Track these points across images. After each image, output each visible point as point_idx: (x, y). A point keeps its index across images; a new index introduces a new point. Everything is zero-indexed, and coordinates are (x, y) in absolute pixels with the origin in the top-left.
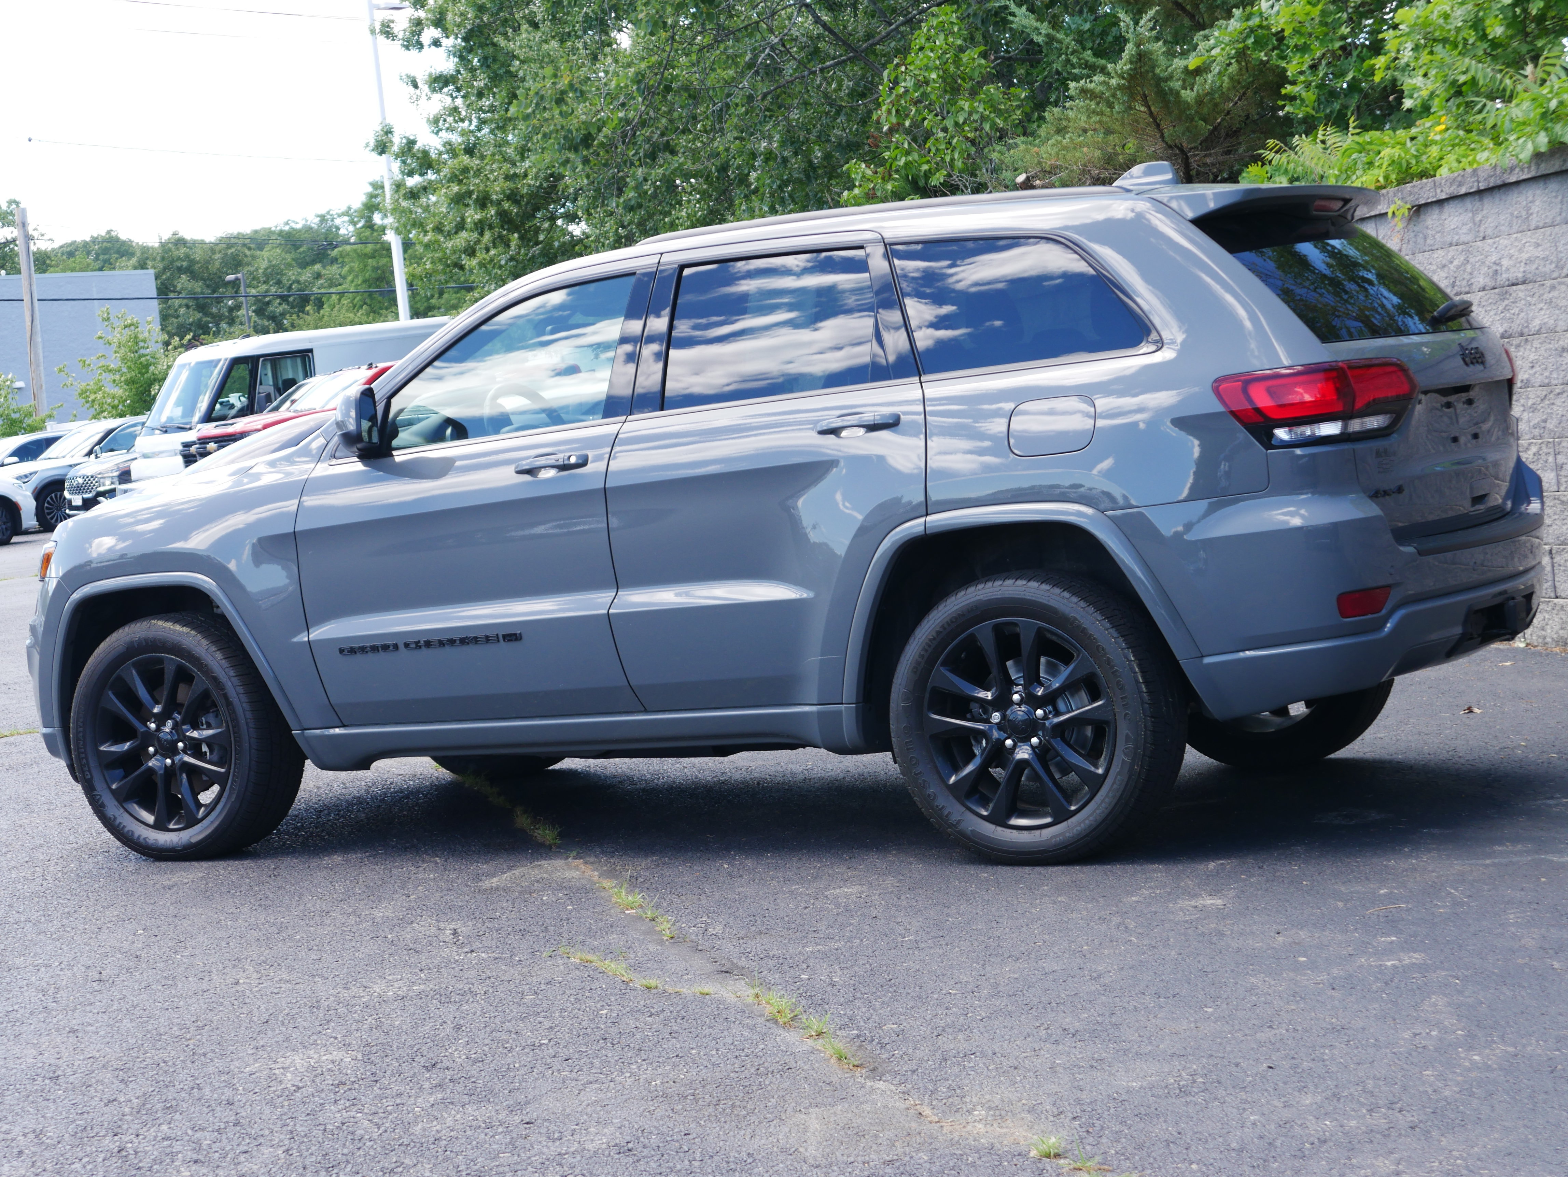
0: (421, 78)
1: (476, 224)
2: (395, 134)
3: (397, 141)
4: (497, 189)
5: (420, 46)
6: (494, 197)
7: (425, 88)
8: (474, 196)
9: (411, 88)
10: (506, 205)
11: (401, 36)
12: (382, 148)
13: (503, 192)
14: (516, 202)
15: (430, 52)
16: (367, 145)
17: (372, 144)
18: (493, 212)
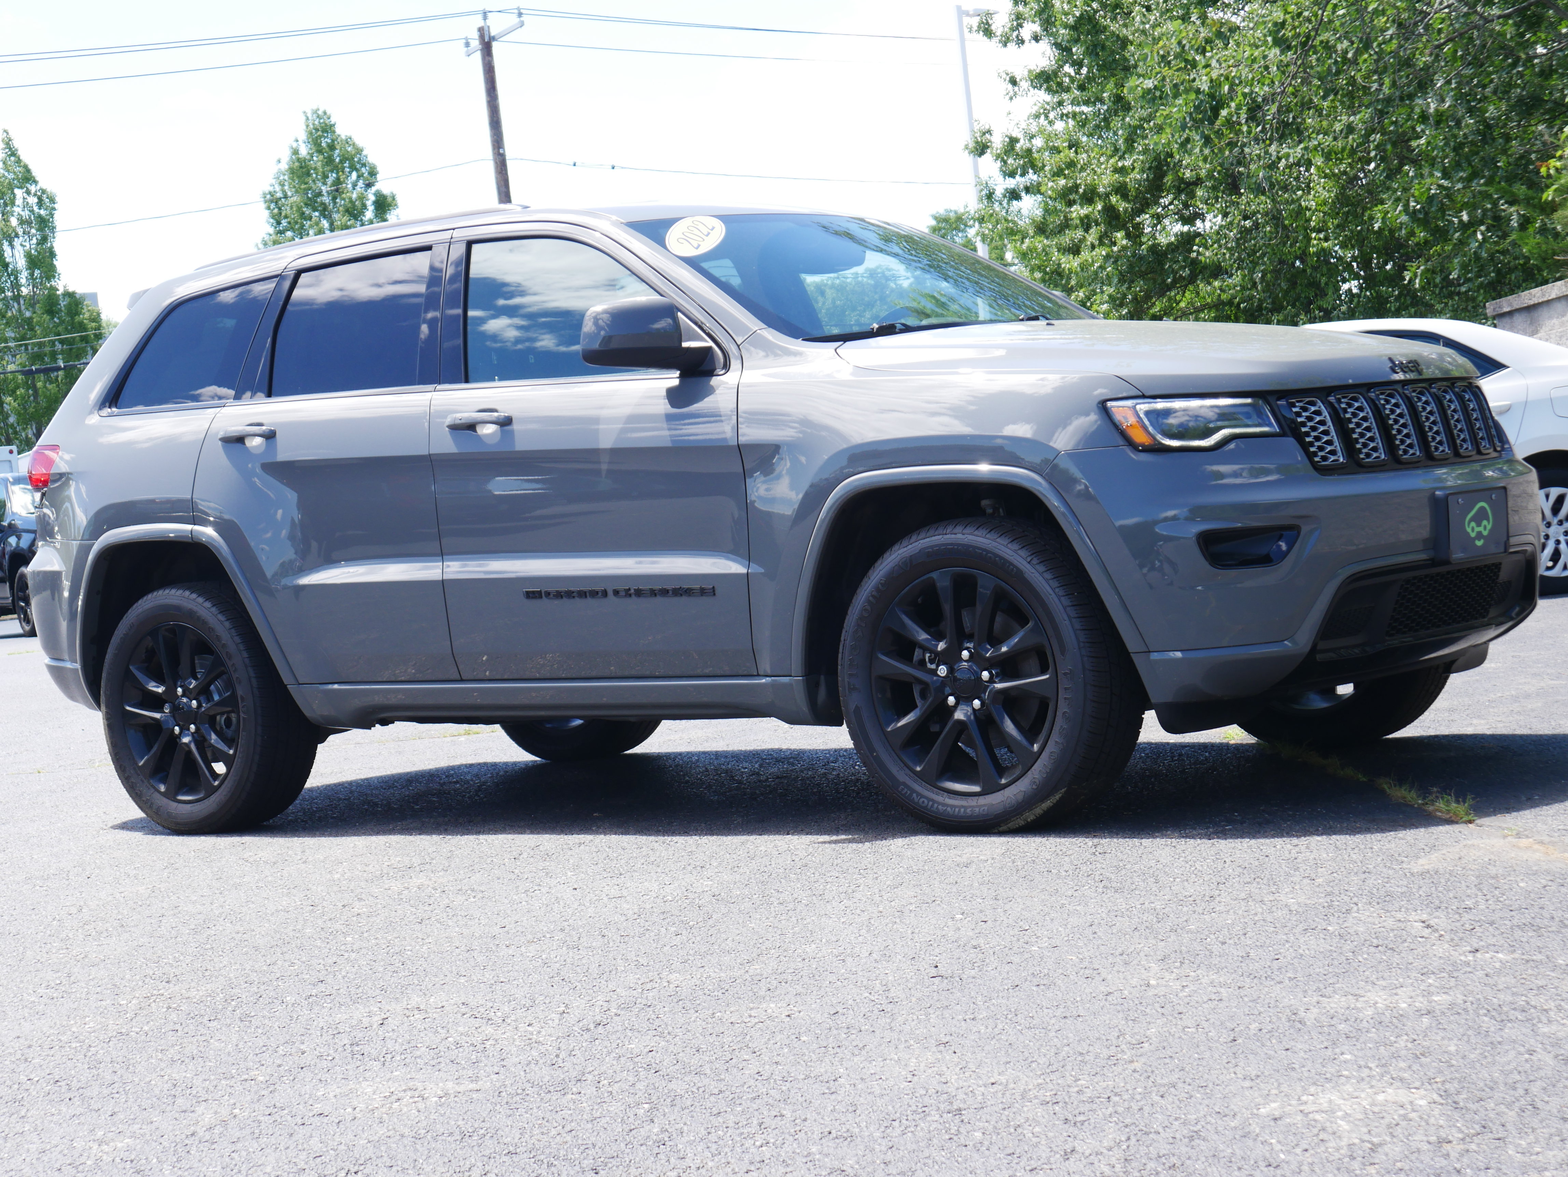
0: (1020, 73)
1: (1081, 219)
2: (994, 133)
3: (998, 141)
4: (1105, 180)
5: (1021, 42)
6: (1101, 190)
7: (1025, 85)
8: (1081, 191)
9: (1010, 86)
10: (1114, 199)
11: (998, 33)
12: (981, 149)
13: (1110, 185)
14: (1125, 197)
15: (1030, 46)
16: (966, 147)
17: (972, 145)
18: (1099, 207)
